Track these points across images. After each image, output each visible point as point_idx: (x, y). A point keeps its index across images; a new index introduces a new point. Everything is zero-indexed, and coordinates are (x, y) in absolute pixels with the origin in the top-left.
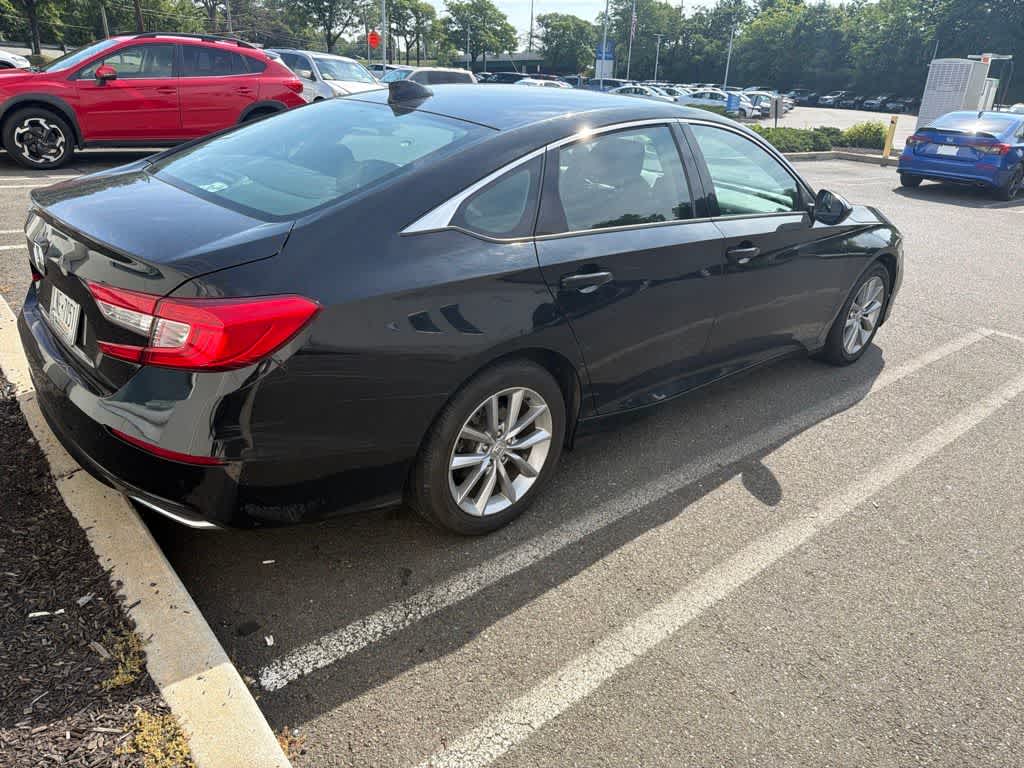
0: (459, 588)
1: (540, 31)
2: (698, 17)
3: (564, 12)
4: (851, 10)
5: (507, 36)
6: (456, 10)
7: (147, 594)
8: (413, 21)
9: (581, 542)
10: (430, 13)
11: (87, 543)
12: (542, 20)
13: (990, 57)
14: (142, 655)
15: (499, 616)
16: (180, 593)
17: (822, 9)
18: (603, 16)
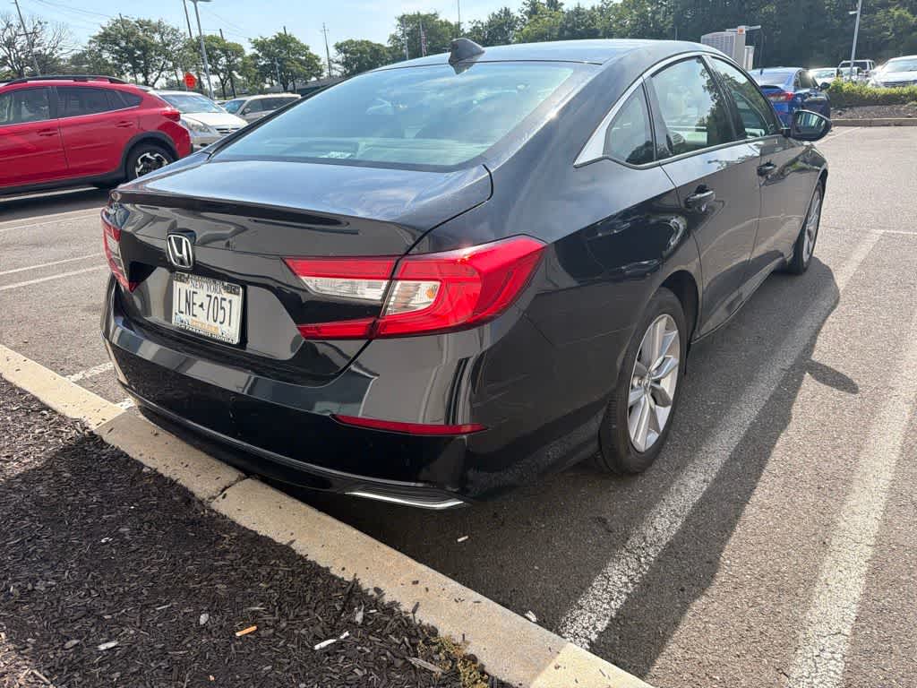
0: (664, 523)
1: (341, 57)
2: (476, 30)
3: (357, 38)
4: (601, 10)
5: (311, 64)
6: (261, 45)
7: (418, 594)
8: (224, 60)
9: (732, 459)
10: (238, 51)
11: (302, 558)
12: (339, 47)
13: (744, 28)
14: (473, 659)
15: (724, 542)
16: (453, 585)
17: (578, 12)
18: (394, 37)
